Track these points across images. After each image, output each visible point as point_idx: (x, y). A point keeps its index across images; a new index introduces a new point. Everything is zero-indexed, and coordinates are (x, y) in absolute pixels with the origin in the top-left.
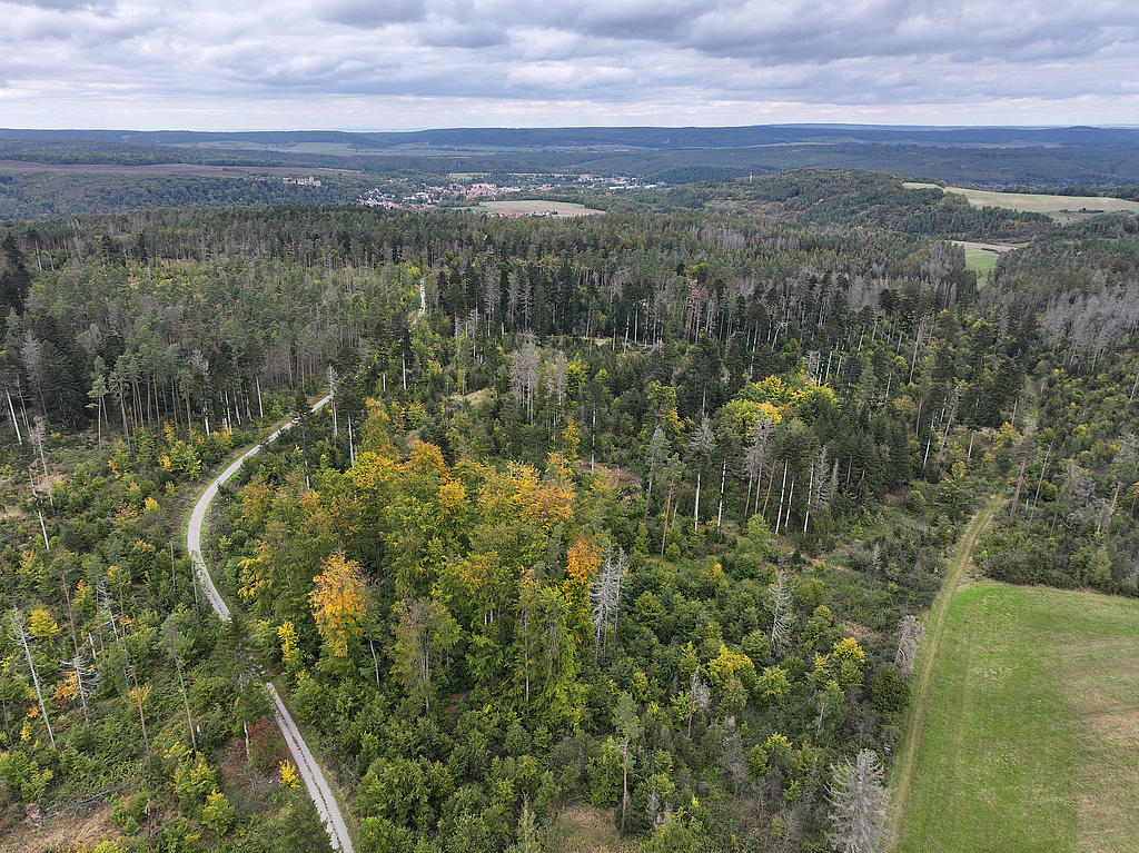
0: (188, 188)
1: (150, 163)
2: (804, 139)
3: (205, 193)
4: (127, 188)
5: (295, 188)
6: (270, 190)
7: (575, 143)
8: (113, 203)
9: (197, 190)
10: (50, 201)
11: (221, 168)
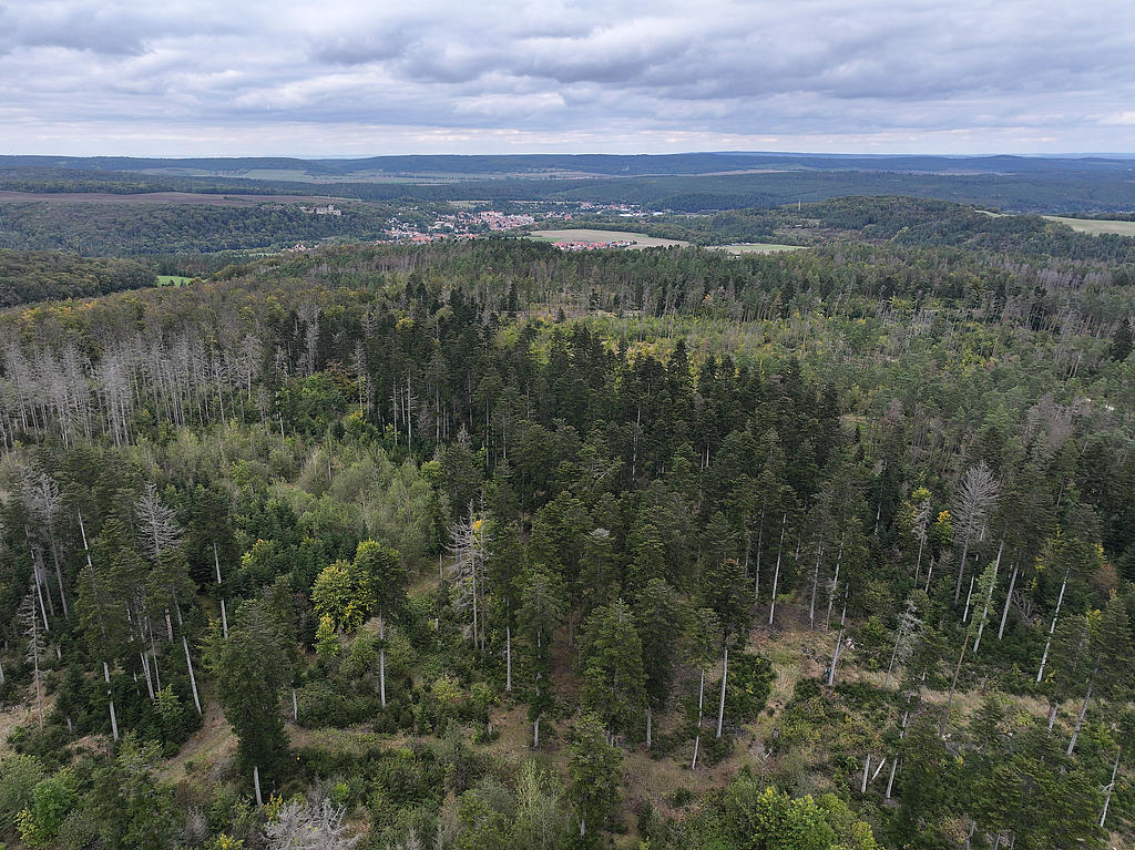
0: (205, 218)
1: (142, 191)
2: (762, 166)
3: (225, 223)
4: (141, 219)
5: (315, 217)
6: (290, 220)
7: (536, 170)
8: (130, 234)
9: (216, 220)
10: (57, 234)
11: (222, 197)
